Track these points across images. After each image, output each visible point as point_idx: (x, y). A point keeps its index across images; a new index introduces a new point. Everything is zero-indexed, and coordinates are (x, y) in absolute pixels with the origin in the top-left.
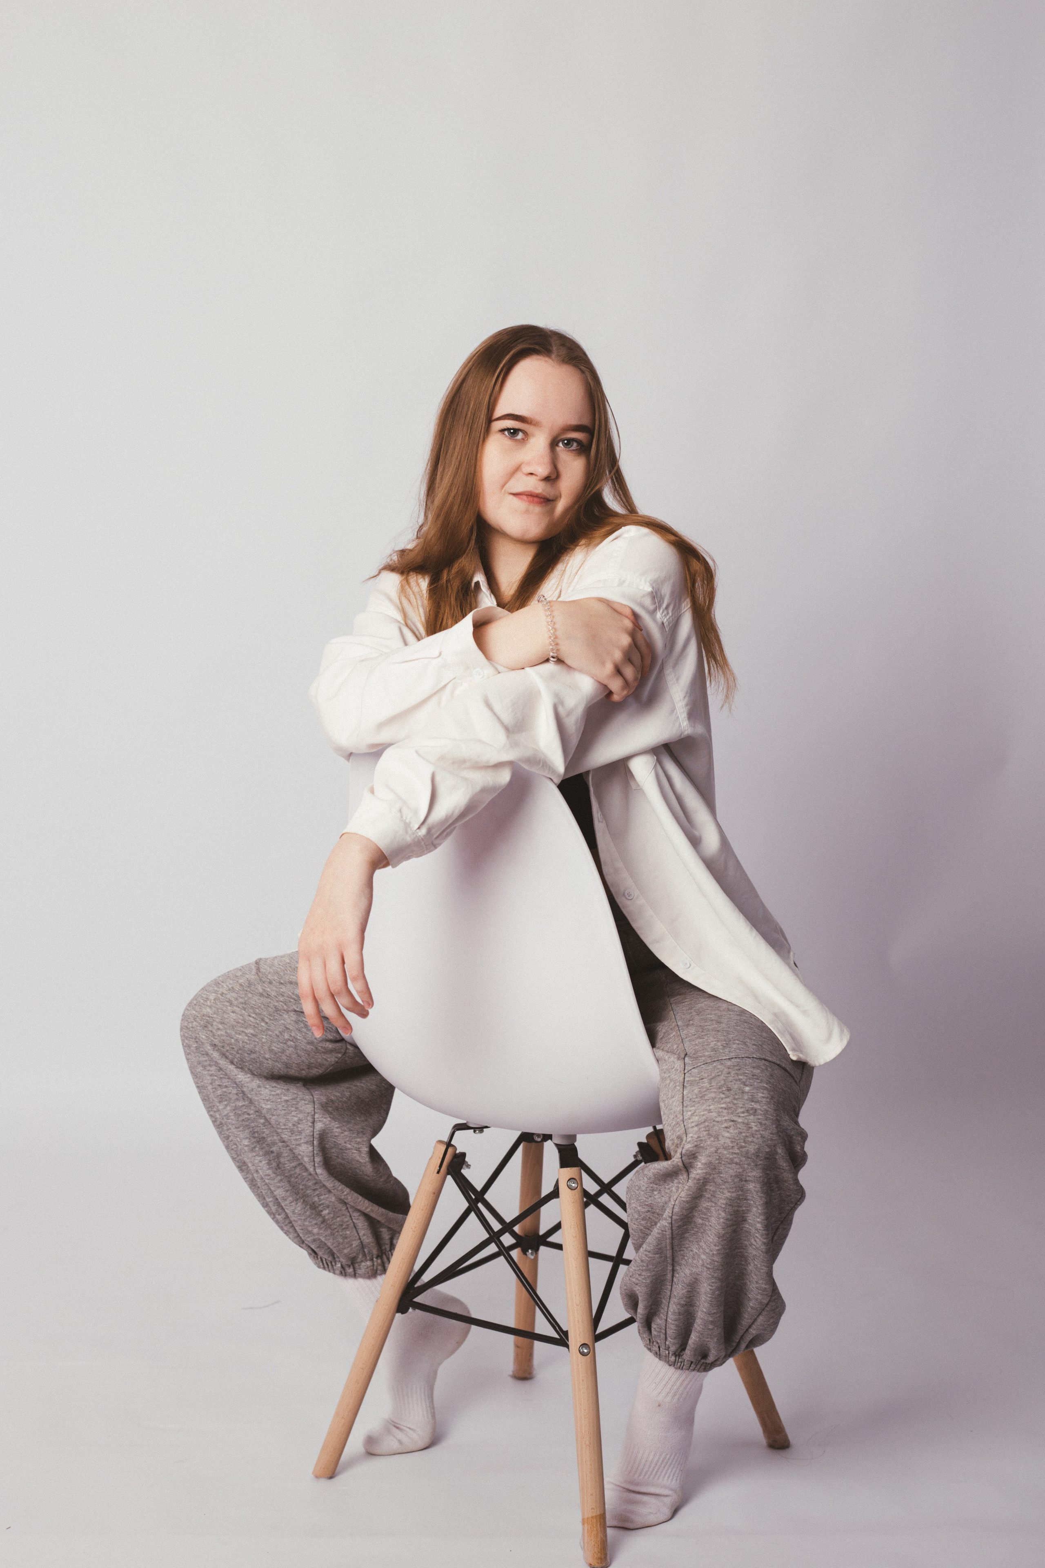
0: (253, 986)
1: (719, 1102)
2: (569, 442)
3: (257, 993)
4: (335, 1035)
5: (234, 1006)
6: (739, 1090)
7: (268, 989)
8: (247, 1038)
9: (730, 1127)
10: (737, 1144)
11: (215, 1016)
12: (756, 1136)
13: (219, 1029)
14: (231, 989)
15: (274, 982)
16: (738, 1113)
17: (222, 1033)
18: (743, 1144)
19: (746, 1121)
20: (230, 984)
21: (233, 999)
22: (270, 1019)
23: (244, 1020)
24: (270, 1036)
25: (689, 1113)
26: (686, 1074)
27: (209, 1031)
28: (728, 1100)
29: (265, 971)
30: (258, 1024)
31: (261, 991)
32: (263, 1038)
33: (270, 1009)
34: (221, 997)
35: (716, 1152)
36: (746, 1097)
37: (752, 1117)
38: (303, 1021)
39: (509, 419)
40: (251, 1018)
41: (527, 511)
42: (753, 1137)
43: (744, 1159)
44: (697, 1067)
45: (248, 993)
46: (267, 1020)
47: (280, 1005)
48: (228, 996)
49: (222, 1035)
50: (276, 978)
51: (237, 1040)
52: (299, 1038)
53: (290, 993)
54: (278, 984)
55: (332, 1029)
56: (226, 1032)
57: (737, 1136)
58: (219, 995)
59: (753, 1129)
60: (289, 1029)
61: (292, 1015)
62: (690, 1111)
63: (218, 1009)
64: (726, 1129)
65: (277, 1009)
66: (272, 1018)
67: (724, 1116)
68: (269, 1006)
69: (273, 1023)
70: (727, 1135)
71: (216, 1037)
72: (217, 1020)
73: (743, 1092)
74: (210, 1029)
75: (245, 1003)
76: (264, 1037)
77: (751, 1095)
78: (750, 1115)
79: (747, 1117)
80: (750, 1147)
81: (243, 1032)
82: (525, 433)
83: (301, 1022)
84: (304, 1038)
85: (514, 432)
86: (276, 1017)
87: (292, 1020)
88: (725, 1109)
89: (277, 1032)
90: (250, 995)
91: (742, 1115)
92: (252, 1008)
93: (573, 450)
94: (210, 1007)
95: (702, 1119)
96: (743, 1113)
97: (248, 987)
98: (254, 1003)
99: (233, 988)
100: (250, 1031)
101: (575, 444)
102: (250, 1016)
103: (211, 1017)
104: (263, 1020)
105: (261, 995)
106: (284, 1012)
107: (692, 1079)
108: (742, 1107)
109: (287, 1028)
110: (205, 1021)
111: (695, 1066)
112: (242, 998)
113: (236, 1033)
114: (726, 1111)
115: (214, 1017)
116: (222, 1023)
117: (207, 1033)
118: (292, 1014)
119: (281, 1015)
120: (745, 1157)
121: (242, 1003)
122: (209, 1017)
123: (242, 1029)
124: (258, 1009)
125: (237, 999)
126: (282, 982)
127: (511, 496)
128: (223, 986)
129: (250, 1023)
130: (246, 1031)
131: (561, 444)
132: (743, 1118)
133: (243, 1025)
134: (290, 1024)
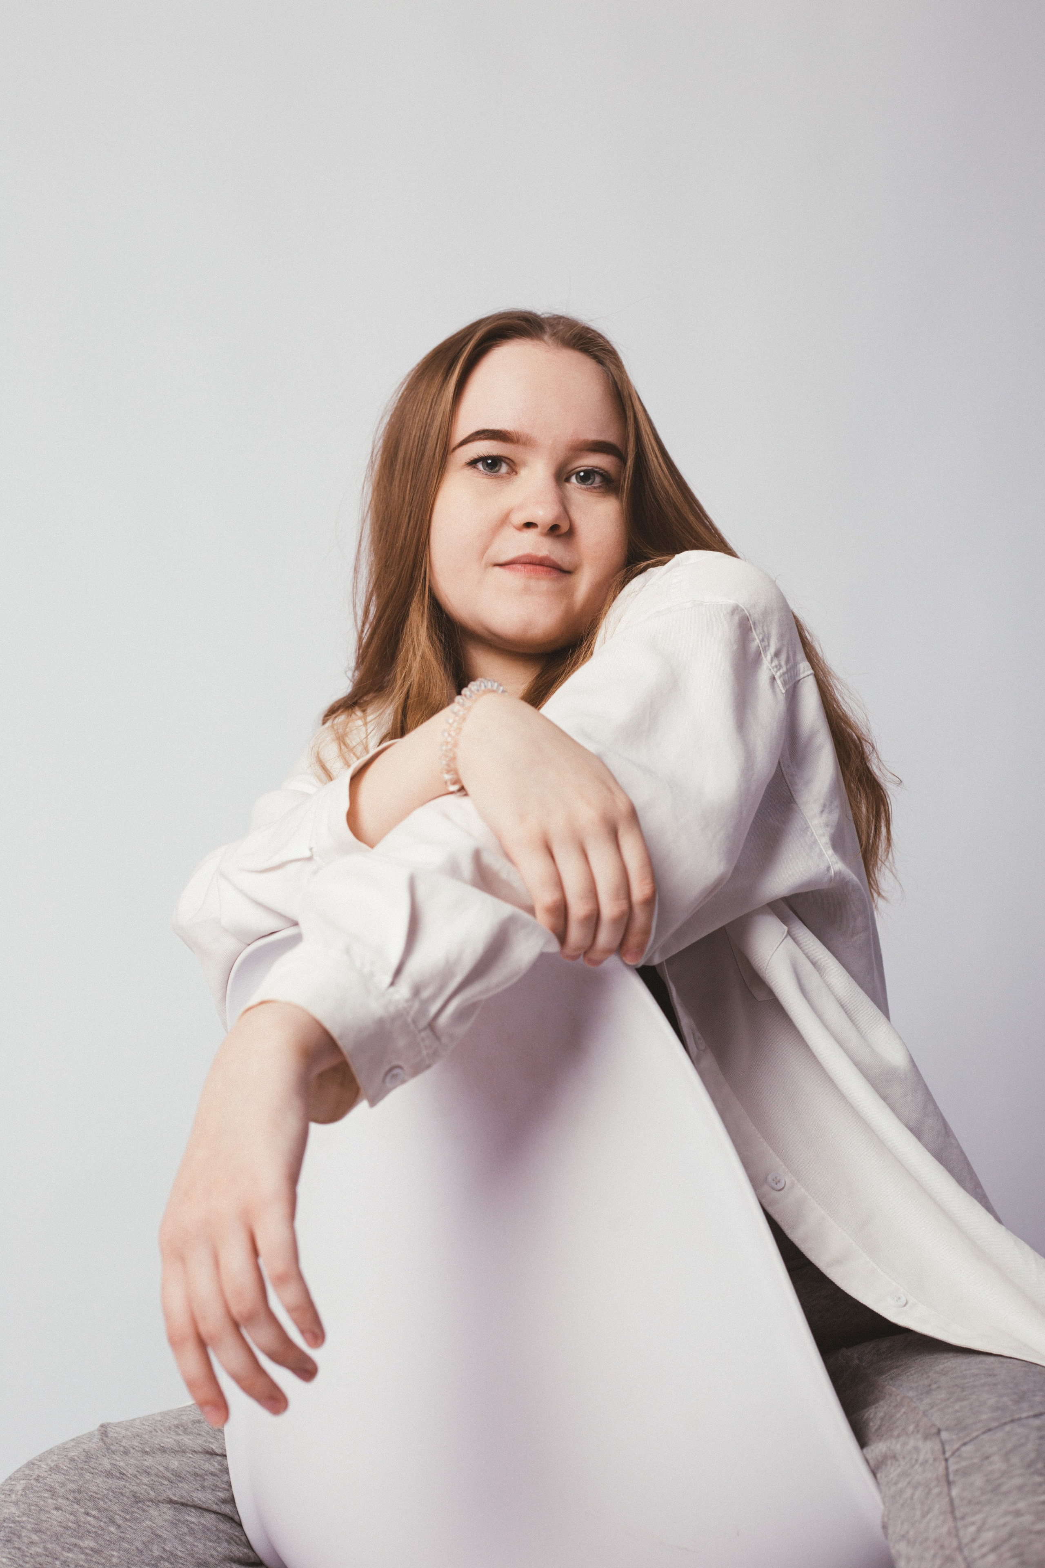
0: (94, 1460)
2: (587, 476)
3: (101, 1471)
4: (245, 1550)
5: (59, 1497)
7: (122, 1464)
8: (83, 1556)
11: (24, 1519)
13: (32, 1543)
14: (55, 1468)
15: (132, 1451)
17: (38, 1550)
20: (53, 1461)
21: (57, 1486)
22: (125, 1518)
23: (76, 1523)
24: (127, 1551)
25: (972, 1529)
26: (951, 1461)
27: (14, 1548)
29: (116, 1435)
30: (103, 1529)
31: (108, 1467)
32: (113, 1556)
33: (125, 1499)
34: (35, 1483)
38: (187, 1521)
39: (480, 439)
40: (90, 1519)
41: (526, 590)
44: (971, 1441)
45: (84, 1472)
46: (120, 1522)
47: (142, 1491)
48: (48, 1481)
49: (39, 1555)
50: (137, 1444)
51: (65, 1562)
52: (180, 1554)
53: (161, 1469)
54: (140, 1454)
55: (240, 1540)
56: (46, 1549)
58: (32, 1481)
60: (160, 1537)
61: (165, 1510)
62: (973, 1523)
63: (30, 1505)
65: (137, 1499)
66: (128, 1517)
68: (122, 1494)
69: (130, 1526)
71: (27, 1559)
72: (29, 1526)
74: (16, 1545)
75: (80, 1491)
76: (115, 1553)
81: (75, 1545)
82: (511, 463)
83: (183, 1523)
84: (189, 1555)
85: (492, 463)
86: (137, 1515)
87: (166, 1520)
89: (139, 1544)
90: (88, 1476)
92: (92, 1499)
93: (595, 488)
94: (16, 1503)
95: (1004, 1532)
97: (85, 1462)
98: (95, 1489)
99: (57, 1466)
100: (89, 1543)
101: (598, 479)
102: (88, 1514)
103: (18, 1522)
104: (112, 1521)
105: (109, 1474)
106: (150, 1504)
107: (964, 1464)
109: (157, 1535)
110: (7, 1530)
111: (968, 1439)
112: (73, 1482)
113: (63, 1548)
115: (23, 1522)
116: (36, 1531)
117: (10, 1553)
118: (165, 1508)
119: (144, 1511)
121: (74, 1492)
122: (14, 1522)
123: (73, 1540)
124: (102, 1500)
125: (63, 1485)
126: (147, 1450)
127: (497, 569)
128: (39, 1466)
129: (89, 1527)
130: (82, 1544)
131: (573, 479)
133: (75, 1533)
134: (161, 1527)
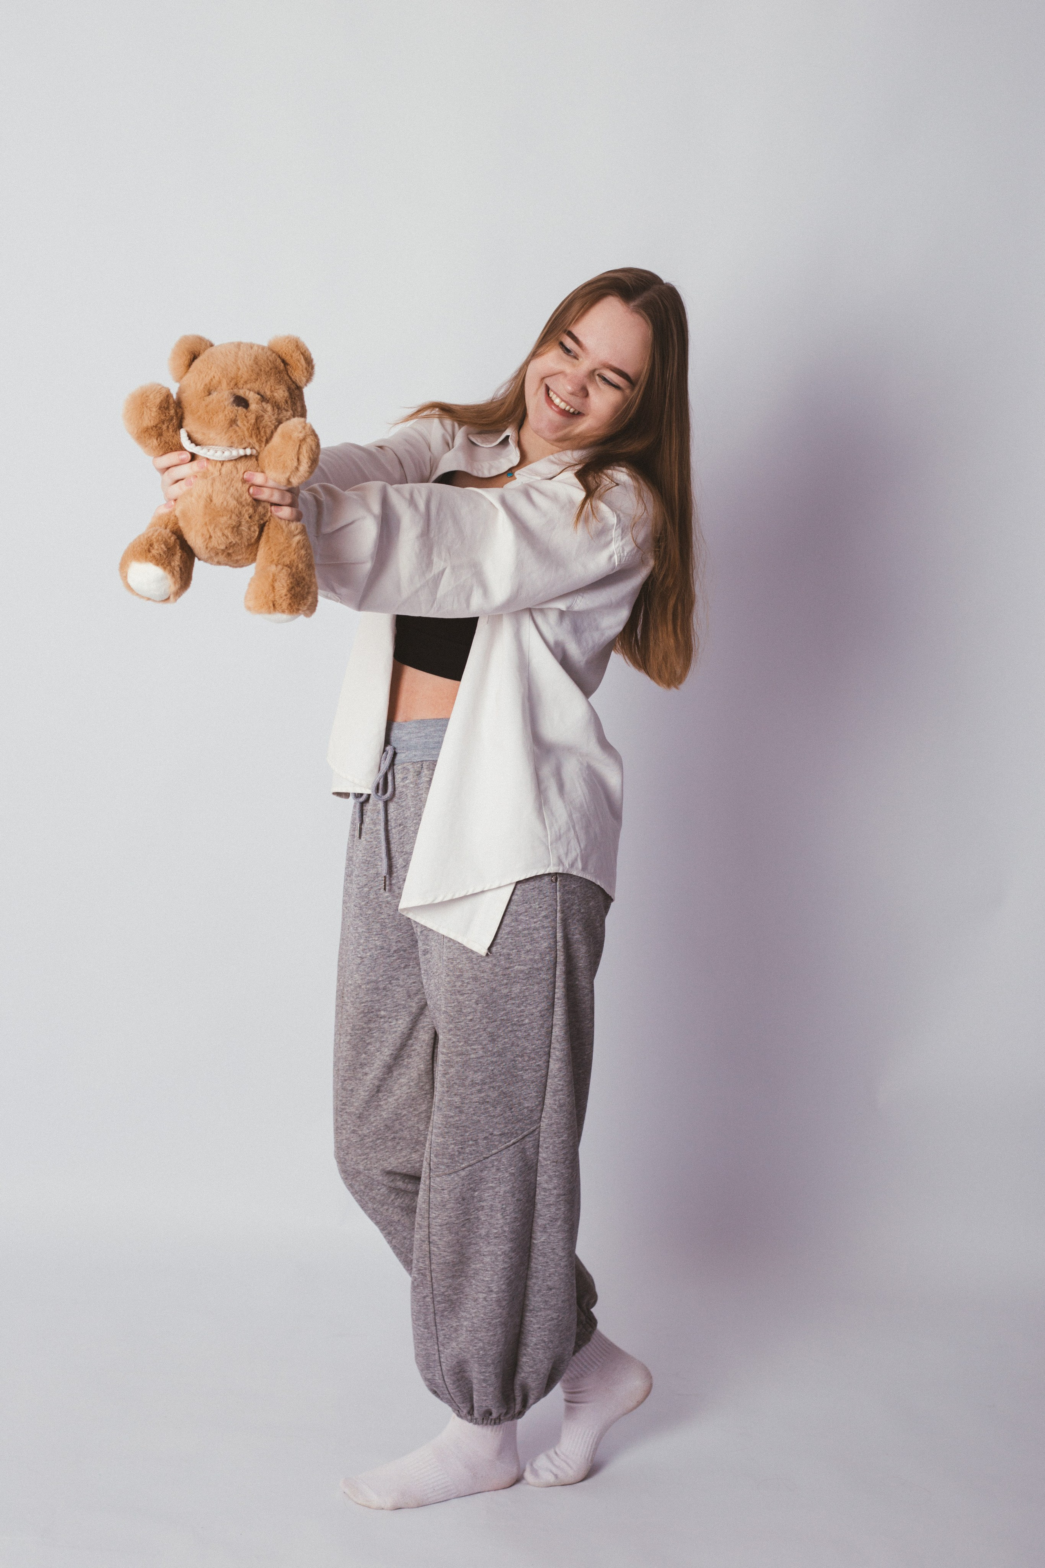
1: (457, 1210)
19: (476, 1216)
35: (458, 1242)
82: (576, 355)
88: (462, 1214)
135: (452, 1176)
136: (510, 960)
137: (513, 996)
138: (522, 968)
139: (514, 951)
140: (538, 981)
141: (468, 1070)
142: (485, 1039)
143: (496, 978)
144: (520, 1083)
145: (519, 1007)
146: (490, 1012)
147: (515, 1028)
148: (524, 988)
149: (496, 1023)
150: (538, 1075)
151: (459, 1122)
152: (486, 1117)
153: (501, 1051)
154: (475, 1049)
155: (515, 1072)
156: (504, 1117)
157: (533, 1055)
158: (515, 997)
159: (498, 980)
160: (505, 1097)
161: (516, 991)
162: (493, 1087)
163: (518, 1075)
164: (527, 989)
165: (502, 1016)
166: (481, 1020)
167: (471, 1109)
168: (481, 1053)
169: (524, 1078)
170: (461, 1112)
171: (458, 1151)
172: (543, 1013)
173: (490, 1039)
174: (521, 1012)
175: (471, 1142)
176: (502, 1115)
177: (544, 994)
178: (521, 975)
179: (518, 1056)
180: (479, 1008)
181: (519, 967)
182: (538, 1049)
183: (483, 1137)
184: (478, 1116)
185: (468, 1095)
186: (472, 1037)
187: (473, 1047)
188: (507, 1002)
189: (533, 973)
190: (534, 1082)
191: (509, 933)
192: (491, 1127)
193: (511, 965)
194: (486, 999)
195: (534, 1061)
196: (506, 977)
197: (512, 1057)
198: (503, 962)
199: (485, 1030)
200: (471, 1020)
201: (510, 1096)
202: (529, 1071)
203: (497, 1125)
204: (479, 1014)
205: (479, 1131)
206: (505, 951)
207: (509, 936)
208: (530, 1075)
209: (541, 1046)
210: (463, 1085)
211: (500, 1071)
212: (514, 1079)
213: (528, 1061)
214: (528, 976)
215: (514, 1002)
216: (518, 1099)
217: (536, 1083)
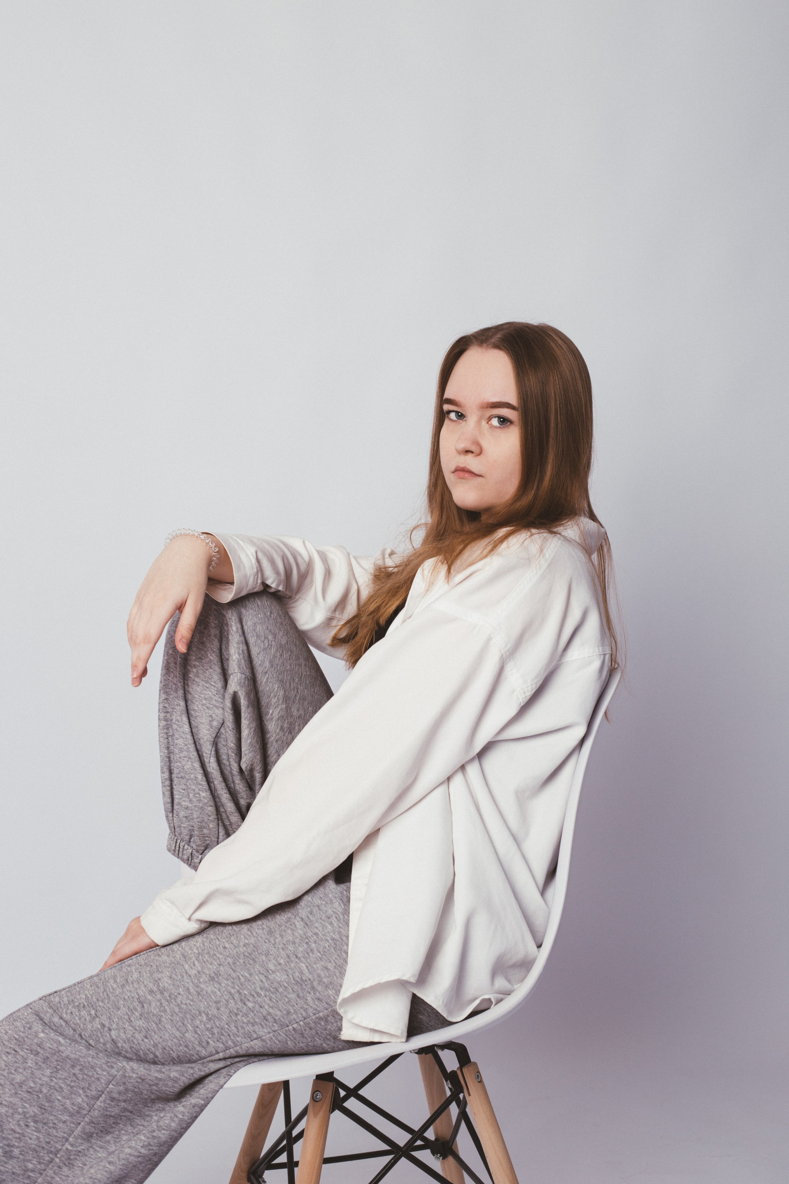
6: (35, 1033)
9: (11, 1054)
10: (9, 1069)
12: (27, 1071)
16: (23, 1048)
18: (13, 1072)
19: (26, 1056)
28: (22, 1034)
36: (35, 1041)
37: (32, 1056)
42: (24, 1070)
43: (8, 1083)
57: (12, 1063)
59: (28, 1065)
64: (6, 1054)
67: (11, 1044)
70: (5, 1058)
73: (36, 1036)
77: (40, 1042)
78: (32, 1053)
79: (28, 1054)
80: (18, 1076)
88: (16, 1039)
91: (26, 1051)
96: (27, 1049)
108: (28, 1046)
114: (15, 1041)
120: (9, 1082)
132: (25, 1054)
135: (49, 1010)
136: (306, 955)
137: (270, 977)
138: (306, 971)
139: (319, 954)
140: (301, 995)
141: (169, 969)
142: (209, 969)
143: (281, 950)
144: (178, 1033)
145: (261, 989)
146: (241, 961)
147: (237, 996)
148: (286, 984)
149: (232, 973)
150: (198, 1048)
151: (111, 990)
152: (127, 1014)
153: (204, 992)
154: (194, 965)
155: (188, 1021)
156: (134, 1033)
157: (215, 1031)
158: (269, 979)
159: (280, 953)
160: (156, 1024)
161: (277, 978)
162: (161, 1004)
163: (186, 1026)
164: (286, 987)
165: (242, 975)
166: (228, 956)
167: (129, 994)
168: (193, 972)
169: (186, 1035)
170: (123, 986)
171: (80, 1004)
172: (269, 1017)
173: (213, 975)
174: (257, 993)
175: (93, 1012)
176: (136, 1029)
177: (290, 1008)
178: (297, 974)
179: (207, 1015)
180: (241, 949)
181: (305, 968)
182: (226, 1032)
183: (104, 1022)
184: (124, 1005)
185: (143, 982)
186: (206, 956)
187: (196, 963)
188: (261, 973)
189: (306, 985)
190: (188, 1048)
191: (333, 939)
192: (118, 1024)
193: (302, 959)
194: (254, 951)
195: (210, 1036)
196: (288, 960)
197: (203, 1009)
198: (301, 949)
199: (219, 965)
200: (225, 948)
201: (159, 1029)
202: (196, 1036)
203: (122, 1031)
204: (235, 952)
205: (108, 1014)
206: (313, 945)
207: (330, 941)
208: (193, 1039)
209: (231, 1034)
210: (151, 974)
211: (182, 1003)
212: (180, 1024)
213: (207, 1029)
214: (300, 981)
215: (264, 980)
216: (161, 1040)
217: (187, 1051)
